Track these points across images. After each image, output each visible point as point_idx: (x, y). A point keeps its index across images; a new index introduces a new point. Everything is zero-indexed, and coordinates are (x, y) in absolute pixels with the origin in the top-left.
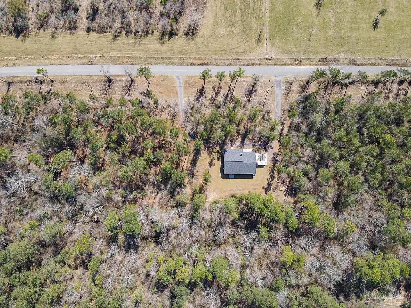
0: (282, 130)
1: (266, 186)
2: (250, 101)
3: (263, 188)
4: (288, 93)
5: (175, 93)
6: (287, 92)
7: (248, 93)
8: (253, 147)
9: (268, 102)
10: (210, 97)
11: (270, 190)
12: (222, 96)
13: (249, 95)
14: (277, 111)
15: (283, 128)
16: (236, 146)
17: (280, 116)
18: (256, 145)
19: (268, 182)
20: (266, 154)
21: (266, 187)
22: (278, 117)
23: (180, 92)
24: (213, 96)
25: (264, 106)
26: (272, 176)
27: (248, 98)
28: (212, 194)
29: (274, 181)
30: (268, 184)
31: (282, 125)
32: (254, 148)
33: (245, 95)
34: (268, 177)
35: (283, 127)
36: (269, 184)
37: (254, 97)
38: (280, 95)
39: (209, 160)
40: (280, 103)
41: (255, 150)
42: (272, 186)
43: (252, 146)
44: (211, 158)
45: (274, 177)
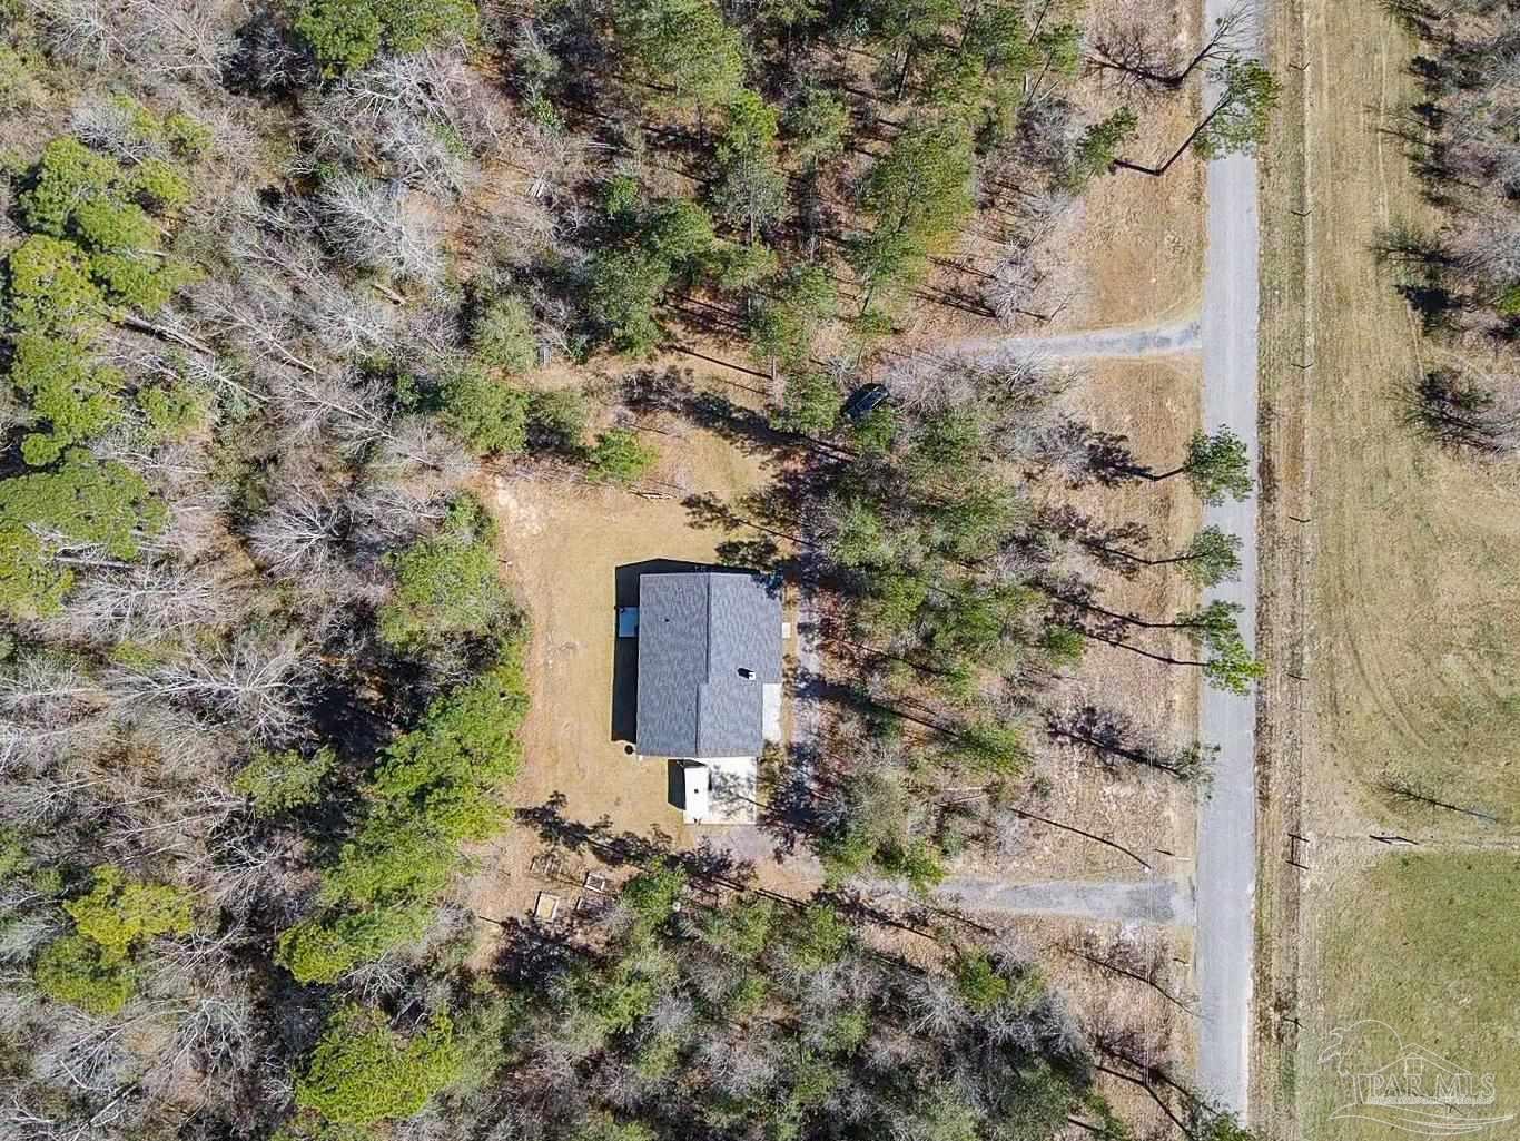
0: (883, 919)
1: (568, 815)
2: (1055, 734)
3: (558, 799)
4: (1093, 961)
6: (1103, 955)
7: (1101, 724)
8: (791, 749)
9: (1048, 839)
10: (1082, 513)
11: (545, 836)
12: (1085, 579)
13: (1088, 734)
14: (991, 893)
15: (891, 924)
16: (798, 653)
17: (962, 906)
18: (798, 765)
19: (588, 825)
20: (745, 818)
21: (561, 813)
22: (957, 899)
23: (1111, 343)
24: (1084, 524)
25: (1022, 815)
26: (619, 851)
27: (1068, 727)
28: (533, 511)
29: (591, 860)
30: (579, 827)
31: (910, 917)
32: (783, 751)
33: (1091, 710)
34: (617, 830)
35: (900, 926)
36: (575, 835)
37: (1078, 758)
38: (1088, 913)
39: (724, 496)
40: (1040, 911)
41: (771, 761)
42: (563, 849)
43: (797, 739)
44: (737, 512)
45: (614, 862)
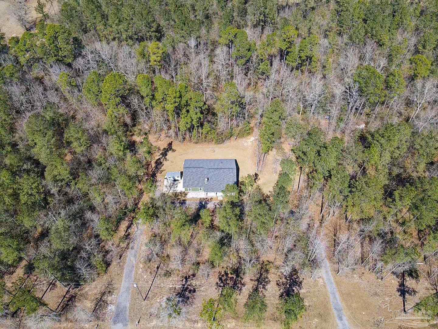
0: (129, 227)
1: (170, 154)
2: (186, 278)
3: (174, 151)
4: (103, 294)
5: (347, 296)
6: (105, 298)
7: (190, 295)
8: (184, 201)
9: (150, 277)
10: (268, 287)
11: (164, 149)
12: (243, 288)
13: (186, 290)
14: (132, 259)
15: (127, 229)
16: (213, 202)
17: (130, 250)
18: (180, 203)
19: (167, 157)
20: (165, 190)
21: (170, 152)
22: (132, 248)
23: (335, 297)
24: (264, 288)
25: (158, 268)
26: (159, 163)
27: (189, 283)
29: (158, 158)
30: (166, 155)
31: (129, 234)
32: (184, 198)
33: (194, 291)
34: (165, 163)
35: (126, 231)
36: (164, 154)
37: (177, 287)
38: (121, 291)
39: (259, 182)
40: (124, 275)
41: (181, 196)
42: (161, 152)
43: (187, 202)
44: (255, 185)
45: (156, 162)
